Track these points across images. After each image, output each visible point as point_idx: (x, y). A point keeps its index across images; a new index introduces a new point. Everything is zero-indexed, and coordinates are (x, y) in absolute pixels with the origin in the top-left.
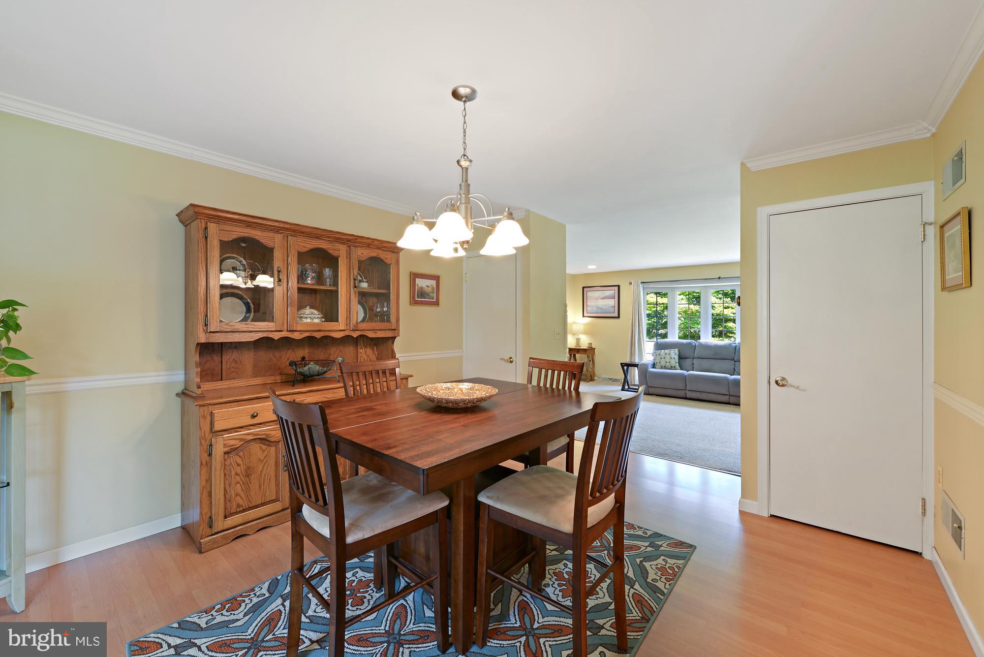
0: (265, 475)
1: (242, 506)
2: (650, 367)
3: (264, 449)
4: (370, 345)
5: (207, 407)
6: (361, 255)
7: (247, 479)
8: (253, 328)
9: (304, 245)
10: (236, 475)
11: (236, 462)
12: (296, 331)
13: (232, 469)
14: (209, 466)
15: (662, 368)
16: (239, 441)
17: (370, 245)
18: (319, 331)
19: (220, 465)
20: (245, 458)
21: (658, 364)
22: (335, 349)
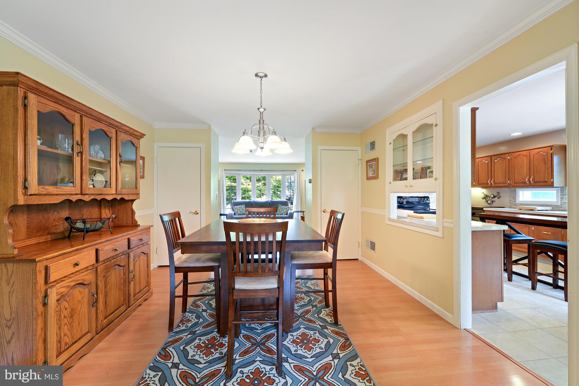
0: (82, 313)
1: (68, 344)
2: (233, 215)
3: (81, 291)
4: (108, 206)
5: (42, 262)
6: (123, 138)
7: (71, 319)
8: (61, 191)
9: (93, 125)
10: (64, 318)
11: (64, 306)
12: (87, 194)
13: (62, 313)
14: (43, 316)
15: (239, 215)
16: (66, 288)
17: (127, 132)
18: (101, 194)
19: (54, 312)
20: (70, 301)
21: (237, 213)
22: (86, 210)
